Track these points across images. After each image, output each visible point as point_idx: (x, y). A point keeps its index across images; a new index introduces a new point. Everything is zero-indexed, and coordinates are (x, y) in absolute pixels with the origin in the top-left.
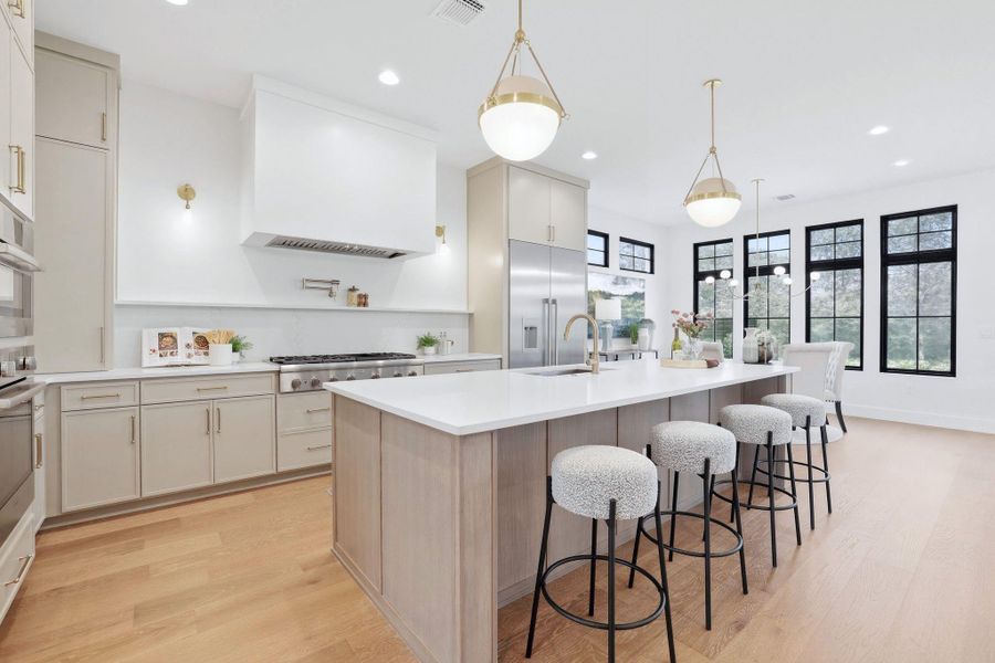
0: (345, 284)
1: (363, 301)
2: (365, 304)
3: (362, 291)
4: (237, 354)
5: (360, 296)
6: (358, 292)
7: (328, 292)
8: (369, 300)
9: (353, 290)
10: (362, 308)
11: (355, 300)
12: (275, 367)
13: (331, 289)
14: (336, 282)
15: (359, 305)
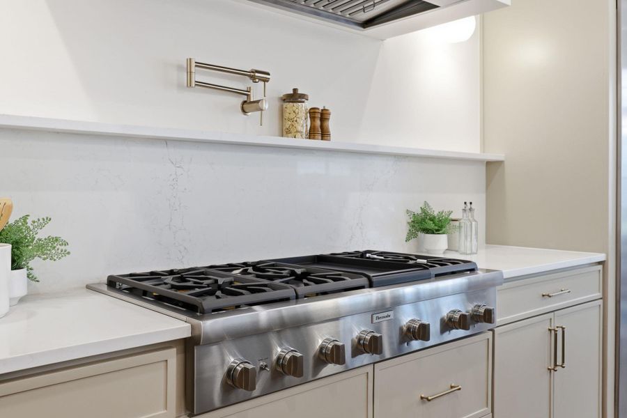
0: (280, 86)
1: (319, 123)
2: (324, 134)
3: (315, 101)
4: (22, 273)
5: (312, 113)
6: (308, 105)
7: (238, 100)
8: (331, 125)
9: (294, 97)
10: (317, 143)
11: (304, 124)
12: (175, 326)
13: (246, 93)
14: (254, 75)
15: (311, 134)
